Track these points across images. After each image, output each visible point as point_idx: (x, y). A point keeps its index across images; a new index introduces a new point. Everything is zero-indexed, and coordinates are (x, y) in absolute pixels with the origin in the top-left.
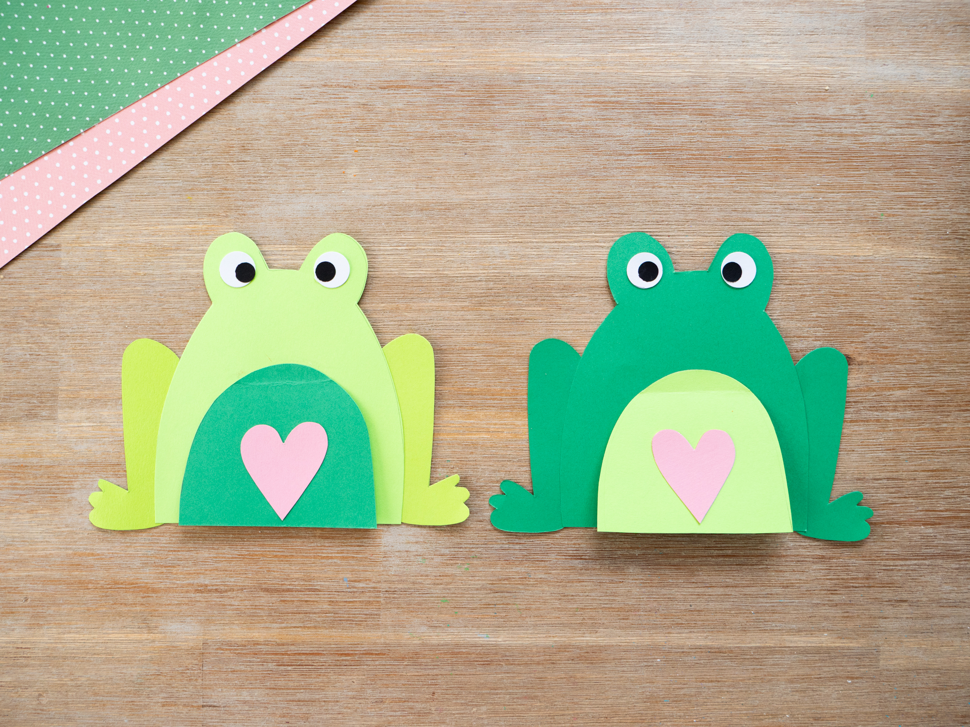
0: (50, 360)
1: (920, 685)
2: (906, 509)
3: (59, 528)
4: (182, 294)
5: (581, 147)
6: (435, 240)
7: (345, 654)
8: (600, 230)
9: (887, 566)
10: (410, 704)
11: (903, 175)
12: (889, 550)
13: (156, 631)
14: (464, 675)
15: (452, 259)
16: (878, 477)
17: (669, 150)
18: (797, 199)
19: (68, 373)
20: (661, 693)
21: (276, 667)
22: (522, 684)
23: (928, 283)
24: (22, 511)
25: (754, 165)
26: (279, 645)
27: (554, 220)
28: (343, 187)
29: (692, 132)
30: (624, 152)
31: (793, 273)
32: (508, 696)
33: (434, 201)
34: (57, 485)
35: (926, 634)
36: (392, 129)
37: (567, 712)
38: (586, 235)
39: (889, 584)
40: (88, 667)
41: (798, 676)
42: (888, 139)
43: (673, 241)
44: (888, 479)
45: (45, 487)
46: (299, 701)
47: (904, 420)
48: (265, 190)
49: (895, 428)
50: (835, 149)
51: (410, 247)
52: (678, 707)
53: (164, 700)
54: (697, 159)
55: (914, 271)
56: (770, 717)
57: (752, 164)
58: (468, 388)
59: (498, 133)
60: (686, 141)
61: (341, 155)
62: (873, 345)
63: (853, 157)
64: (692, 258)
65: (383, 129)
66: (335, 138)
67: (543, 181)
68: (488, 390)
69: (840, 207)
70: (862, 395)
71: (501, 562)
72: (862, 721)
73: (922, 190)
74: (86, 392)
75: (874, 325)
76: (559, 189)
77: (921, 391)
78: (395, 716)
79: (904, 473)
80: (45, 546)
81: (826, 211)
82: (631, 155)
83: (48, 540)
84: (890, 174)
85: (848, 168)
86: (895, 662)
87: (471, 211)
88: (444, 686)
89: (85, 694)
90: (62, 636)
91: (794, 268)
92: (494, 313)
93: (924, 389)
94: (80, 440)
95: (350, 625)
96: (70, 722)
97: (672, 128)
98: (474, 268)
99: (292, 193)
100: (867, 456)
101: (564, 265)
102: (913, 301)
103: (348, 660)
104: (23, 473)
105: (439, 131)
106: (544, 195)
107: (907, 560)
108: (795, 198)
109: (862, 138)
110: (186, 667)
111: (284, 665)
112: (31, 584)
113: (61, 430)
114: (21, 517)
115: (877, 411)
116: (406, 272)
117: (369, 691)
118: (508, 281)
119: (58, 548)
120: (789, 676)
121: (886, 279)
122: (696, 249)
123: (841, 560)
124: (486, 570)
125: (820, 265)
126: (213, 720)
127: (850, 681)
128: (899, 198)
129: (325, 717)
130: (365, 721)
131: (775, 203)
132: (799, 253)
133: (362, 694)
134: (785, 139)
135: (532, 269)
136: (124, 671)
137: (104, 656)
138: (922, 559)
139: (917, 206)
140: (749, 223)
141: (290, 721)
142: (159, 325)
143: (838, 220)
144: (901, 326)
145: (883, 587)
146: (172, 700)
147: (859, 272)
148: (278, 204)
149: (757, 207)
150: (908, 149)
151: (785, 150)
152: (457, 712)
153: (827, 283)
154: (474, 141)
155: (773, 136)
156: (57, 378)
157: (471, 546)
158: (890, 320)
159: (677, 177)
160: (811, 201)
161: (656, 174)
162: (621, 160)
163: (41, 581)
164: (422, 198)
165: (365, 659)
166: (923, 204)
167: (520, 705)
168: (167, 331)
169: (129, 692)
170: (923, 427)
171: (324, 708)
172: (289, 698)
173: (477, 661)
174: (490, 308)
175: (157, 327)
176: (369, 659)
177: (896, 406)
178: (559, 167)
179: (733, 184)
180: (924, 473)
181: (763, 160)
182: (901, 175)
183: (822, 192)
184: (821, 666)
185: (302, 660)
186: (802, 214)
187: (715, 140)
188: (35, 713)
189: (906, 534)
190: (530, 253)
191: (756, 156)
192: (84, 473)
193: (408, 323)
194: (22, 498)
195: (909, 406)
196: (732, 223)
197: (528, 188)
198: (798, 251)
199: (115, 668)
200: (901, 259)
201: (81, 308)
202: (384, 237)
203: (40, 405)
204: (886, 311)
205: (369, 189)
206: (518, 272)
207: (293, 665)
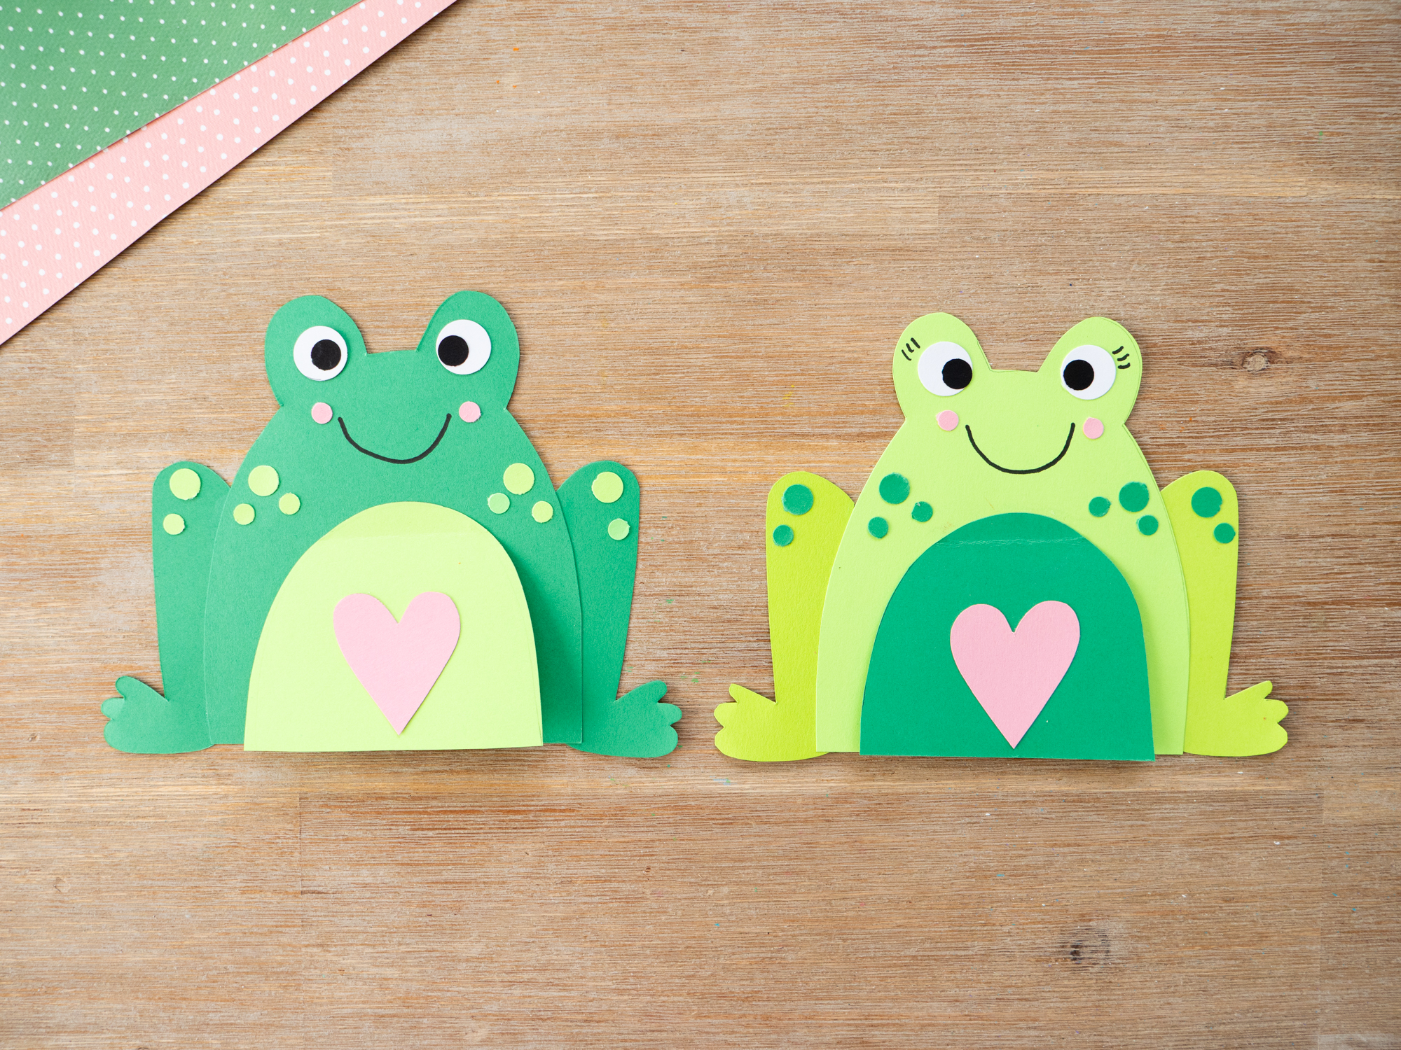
0: (60, 375)
1: (1383, 847)
2: (1361, 582)
3: (80, 629)
4: (257, 272)
5: (859, 37)
6: (638, 182)
7: (514, 811)
8: (889, 163)
9: (1333, 668)
10: (614, 885)
11: (1353, 72)
12: (1336, 644)
13: (229, 782)
14: (694, 840)
15: (665, 211)
16: (1319, 534)
17: (994, 38)
18: (1191, 110)
19: (87, 396)
20: (992, 864)
21: (410, 833)
22: (781, 852)
23: (1392, 237)
24: (23, 604)
25: (1124, 60)
26: (414, 799)
27: (819, 150)
28: (496, 105)
29: (1028, 10)
30: (925, 43)
31: (1185, 225)
32: (761, 871)
33: (636, 123)
34: (76, 564)
35: (1392, 770)
36: (570, 14)
37: (850, 895)
38: (868, 170)
39: (1337, 694)
40: (129, 837)
41: (1199, 835)
42: (1329, 18)
43: (1000, 178)
44: (1333, 536)
45: (58, 567)
46: (446, 883)
47: (1356, 446)
48: (380, 111)
49: (1343, 459)
50: (1248, 34)
51: (601, 194)
52: (1018, 885)
53: (245, 885)
54: (1036, 52)
55: (1371, 219)
56: (1158, 897)
57: (1121, 58)
58: (692, 406)
59: (732, 18)
60: (1019, 24)
61: (493, 56)
62: (1309, 332)
63: (1276, 45)
64: (1030, 203)
65: (557, 15)
66: (484, 29)
67: (801, 90)
68: (723, 410)
69: (1256, 122)
70: (1292, 408)
71: (747, 669)
72: (1296, 902)
73: (1383, 94)
74: (116, 423)
75: (1309, 302)
76: (826, 101)
77: (1383, 401)
78: (591, 903)
79: (1357, 527)
80: (60, 657)
81: (1234, 129)
82: (935, 48)
83: (64, 647)
84: (1333, 71)
85: (1268, 63)
86: (1346, 813)
87: (693, 137)
88: (664, 858)
89: (126, 877)
90: (89, 791)
91: (1186, 216)
92: (730, 292)
93: (1387, 398)
94: (108, 495)
95: (521, 768)
96: (104, 920)
97: (998, 6)
98: (698, 224)
99: (419, 114)
100: (1301, 501)
101: (835, 218)
102: (1369, 264)
103: (518, 821)
104: (24, 546)
105: (641, 15)
106: (802, 110)
107: (1363, 658)
108: (1186, 110)
109: (1289, 17)
110: (276, 834)
111: (423, 830)
112: (40, 713)
113: (80, 481)
114: (23, 613)
115: (1315, 432)
116: (595, 233)
117: (552, 866)
118: (749, 242)
119: (80, 660)
120: (1186, 835)
121: (1327, 231)
122: (1035, 191)
123: (1263, 660)
124: (724, 682)
125: (1226, 212)
126: (318, 913)
127: (1278, 843)
128: (1346, 107)
129: (485, 906)
130: (546, 912)
131: (1156, 118)
132: (1195, 195)
133: (541, 872)
134: (1170, 19)
135: (787, 225)
136: (183, 841)
137: (152, 820)
138: (1385, 657)
139: (1374, 119)
140: (1116, 149)
141: (433, 913)
142: (223, 319)
143: (1253, 142)
144: (1352, 303)
145: (1327, 700)
146: (256, 883)
147: (1286, 221)
148: (399, 131)
149: (1128, 124)
150: (1359, 32)
151: (1171, 36)
152: (684, 895)
153: (1238, 239)
154: (696, 30)
155: (1153, 15)
156: (72, 402)
157: (702, 646)
158: (1335, 295)
159: (1005, 79)
160: (1212, 115)
161: (974, 76)
162: (920, 56)
163: (56, 709)
164: (618, 119)
165: (544, 818)
166: (1384, 116)
167: (779, 884)
168: (236, 328)
169: (191, 873)
170: (1385, 456)
171: (485, 892)
172: (431, 878)
173: (713, 819)
174: (724, 285)
175: (220, 324)
176: (550, 818)
177: (1345, 425)
178: (825, 67)
179: (1092, 90)
180: (1388, 526)
181: (1137, 53)
182: (1350, 72)
183: (1229, 100)
184: (1232, 821)
185: (449, 821)
186: (1198, 134)
187: (1064, 22)
188: (52, 907)
189: (1362, 619)
190: (784, 200)
191: (1127, 46)
192: (115, 545)
193: (600, 309)
194: (24, 584)
195: (1364, 425)
196: (1092, 150)
197: (778, 101)
198: (1192, 191)
199: (170, 838)
200: (1351, 201)
201: (105, 296)
202: (560, 180)
203: (46, 443)
204: (1327, 281)
205: (537, 107)
206: (765, 230)
207: (436, 829)
